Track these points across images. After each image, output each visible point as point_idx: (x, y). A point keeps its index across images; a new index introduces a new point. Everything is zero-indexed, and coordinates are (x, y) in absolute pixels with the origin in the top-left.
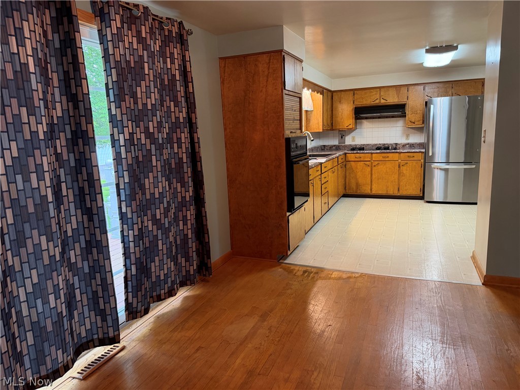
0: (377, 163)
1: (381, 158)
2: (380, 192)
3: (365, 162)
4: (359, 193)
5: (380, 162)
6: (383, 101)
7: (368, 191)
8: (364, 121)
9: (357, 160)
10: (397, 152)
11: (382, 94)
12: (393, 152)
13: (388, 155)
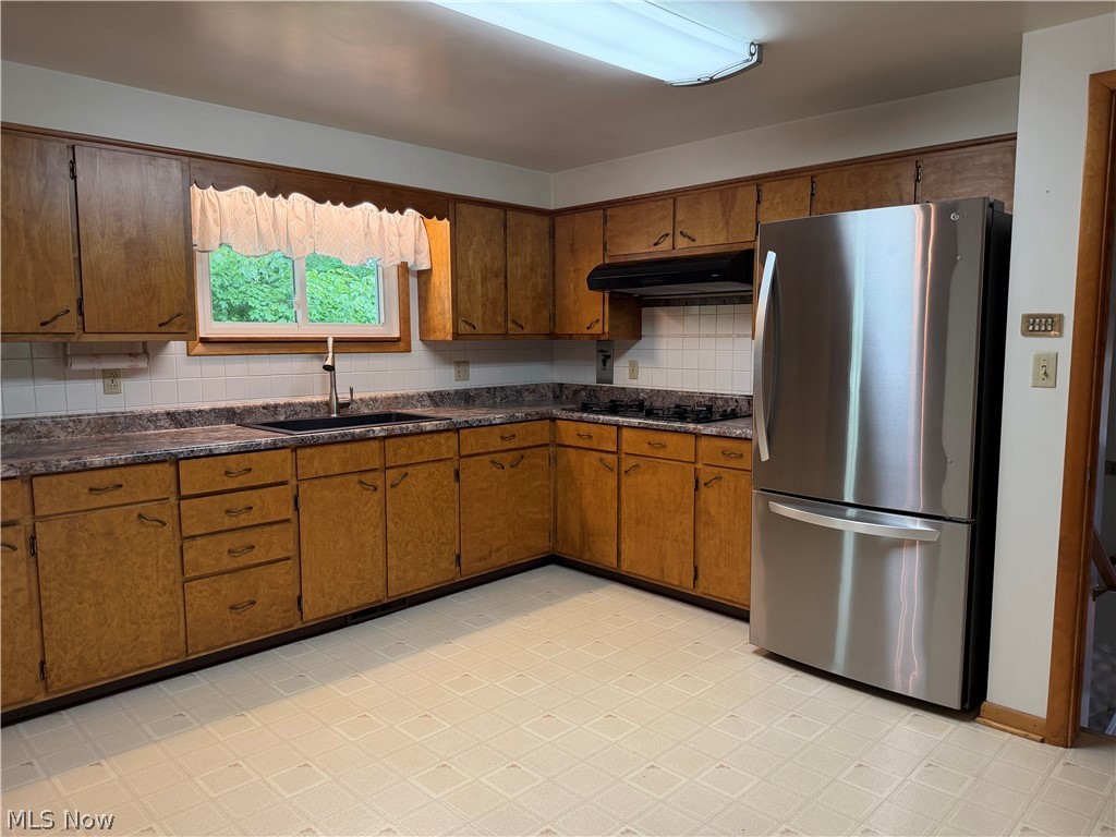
0: (632, 461)
1: (645, 449)
2: (642, 572)
3: (603, 455)
4: (587, 558)
5: (641, 461)
6: (682, 243)
7: (610, 560)
8: (660, 311)
9: (581, 443)
10: (686, 432)
11: (679, 217)
12: (676, 431)
13: (665, 437)
